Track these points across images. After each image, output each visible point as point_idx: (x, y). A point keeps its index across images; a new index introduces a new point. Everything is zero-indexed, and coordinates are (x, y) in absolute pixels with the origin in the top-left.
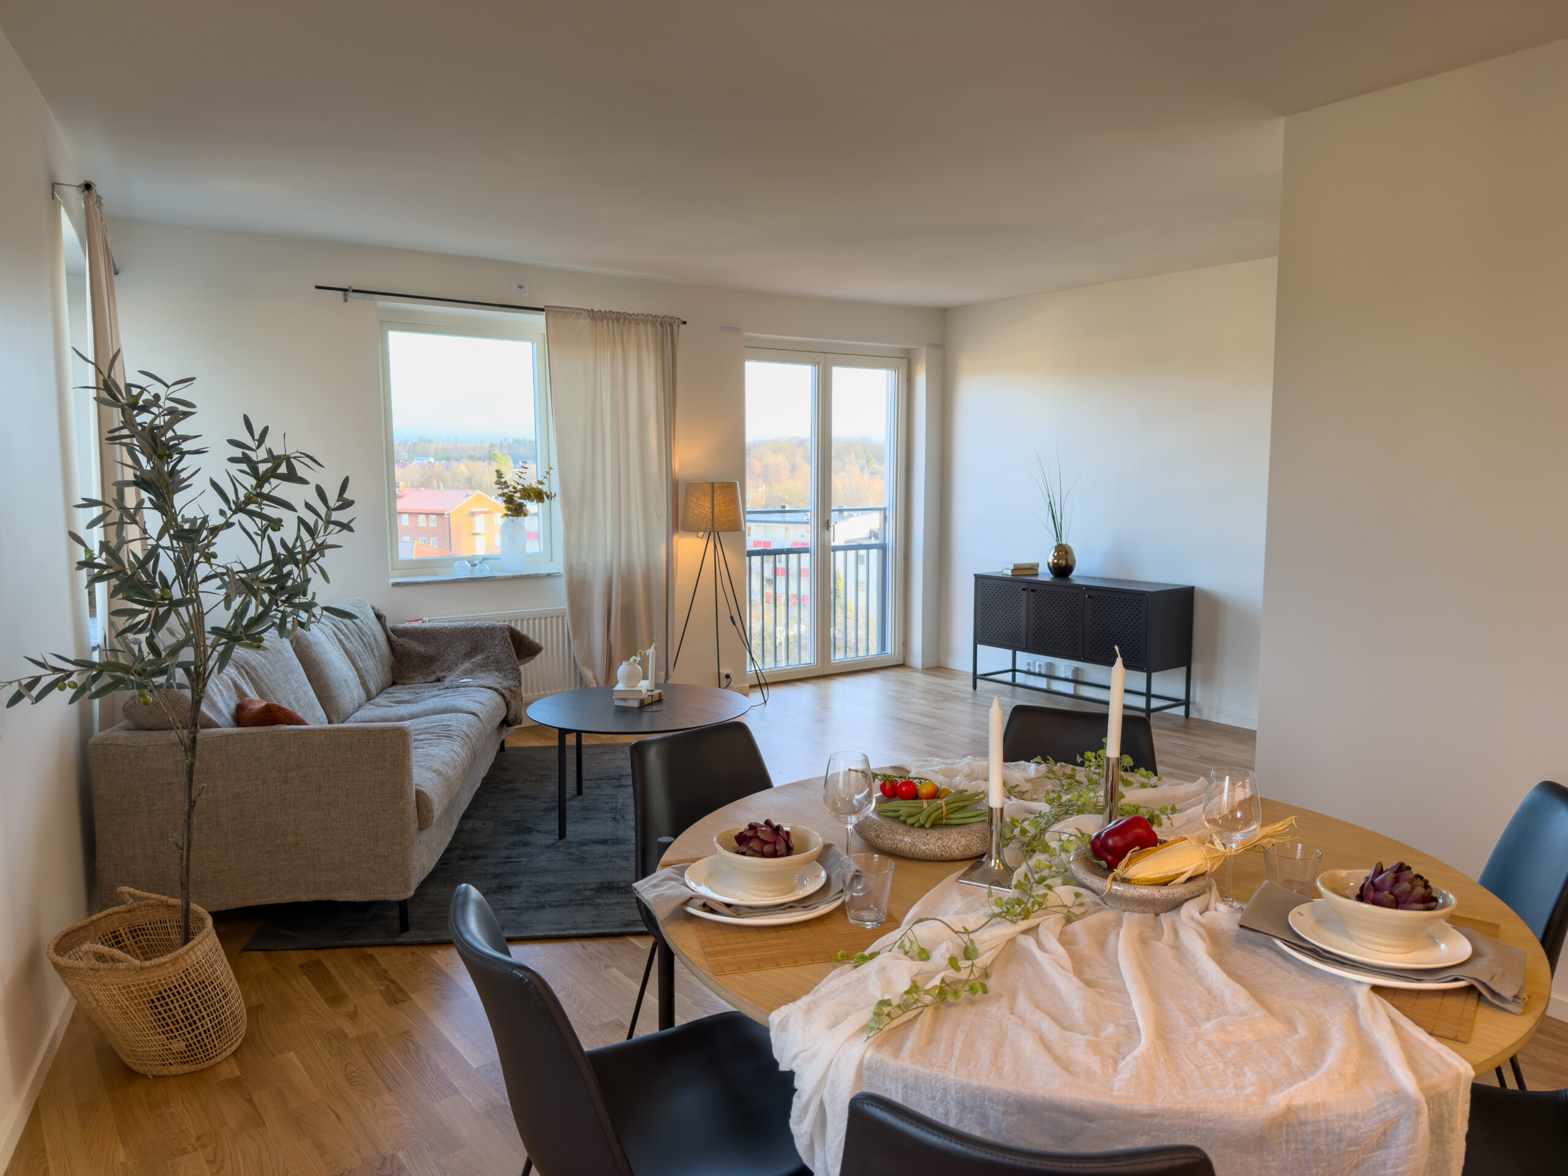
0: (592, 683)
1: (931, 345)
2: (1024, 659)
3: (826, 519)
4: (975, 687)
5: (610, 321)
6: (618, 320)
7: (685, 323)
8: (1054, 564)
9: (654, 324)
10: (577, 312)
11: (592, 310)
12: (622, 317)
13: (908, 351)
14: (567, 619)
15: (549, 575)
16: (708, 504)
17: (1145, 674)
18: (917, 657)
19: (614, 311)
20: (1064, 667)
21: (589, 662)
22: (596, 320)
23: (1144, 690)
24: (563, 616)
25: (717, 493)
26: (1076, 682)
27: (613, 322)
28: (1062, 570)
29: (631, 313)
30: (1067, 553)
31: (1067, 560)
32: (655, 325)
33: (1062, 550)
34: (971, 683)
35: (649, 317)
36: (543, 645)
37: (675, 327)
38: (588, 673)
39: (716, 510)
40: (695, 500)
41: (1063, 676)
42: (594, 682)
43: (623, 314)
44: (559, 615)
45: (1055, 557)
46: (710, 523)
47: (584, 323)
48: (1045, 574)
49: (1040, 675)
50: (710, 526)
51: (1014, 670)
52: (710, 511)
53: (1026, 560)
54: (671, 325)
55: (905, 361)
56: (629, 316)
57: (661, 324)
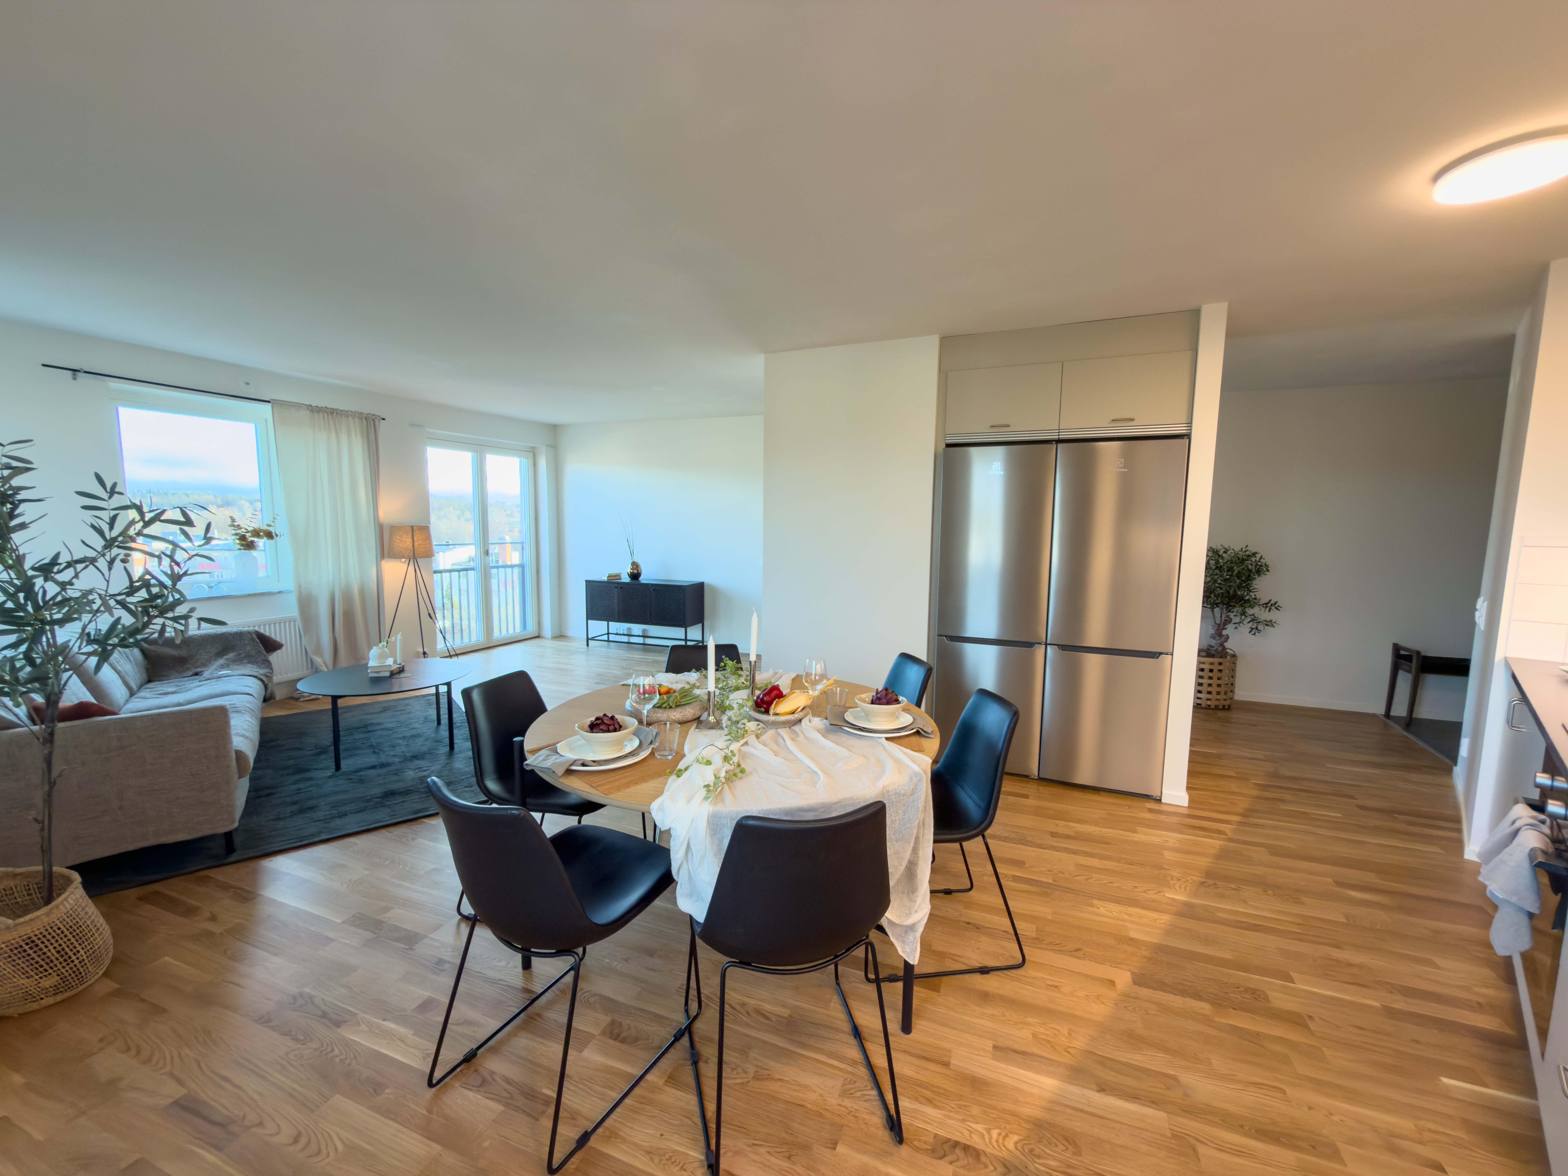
0: (321, 666)
1: (548, 446)
2: (615, 626)
3: (486, 549)
4: (588, 645)
5: (326, 414)
6: (332, 413)
7: (384, 419)
8: (631, 572)
9: (361, 418)
10: (299, 406)
11: (311, 405)
12: (335, 412)
13: (533, 448)
14: (299, 623)
15: (280, 592)
16: (409, 540)
17: (684, 629)
18: (547, 631)
19: (328, 407)
20: (637, 628)
21: (318, 651)
22: (313, 412)
23: (684, 638)
24: (295, 621)
25: (416, 533)
26: (644, 637)
27: (328, 415)
28: (635, 576)
29: (342, 409)
30: (637, 566)
31: (638, 570)
32: (362, 419)
33: (635, 565)
34: (586, 643)
35: (357, 413)
36: (283, 642)
37: (377, 421)
38: (318, 660)
39: (416, 544)
40: (399, 537)
41: (637, 634)
42: (324, 665)
43: (336, 410)
44: (290, 620)
45: (631, 569)
46: (412, 552)
47: (305, 413)
48: (626, 579)
49: (624, 635)
50: (412, 555)
51: (608, 634)
52: (411, 544)
53: (614, 571)
54: (373, 420)
55: (531, 454)
56: (340, 412)
57: (366, 418)
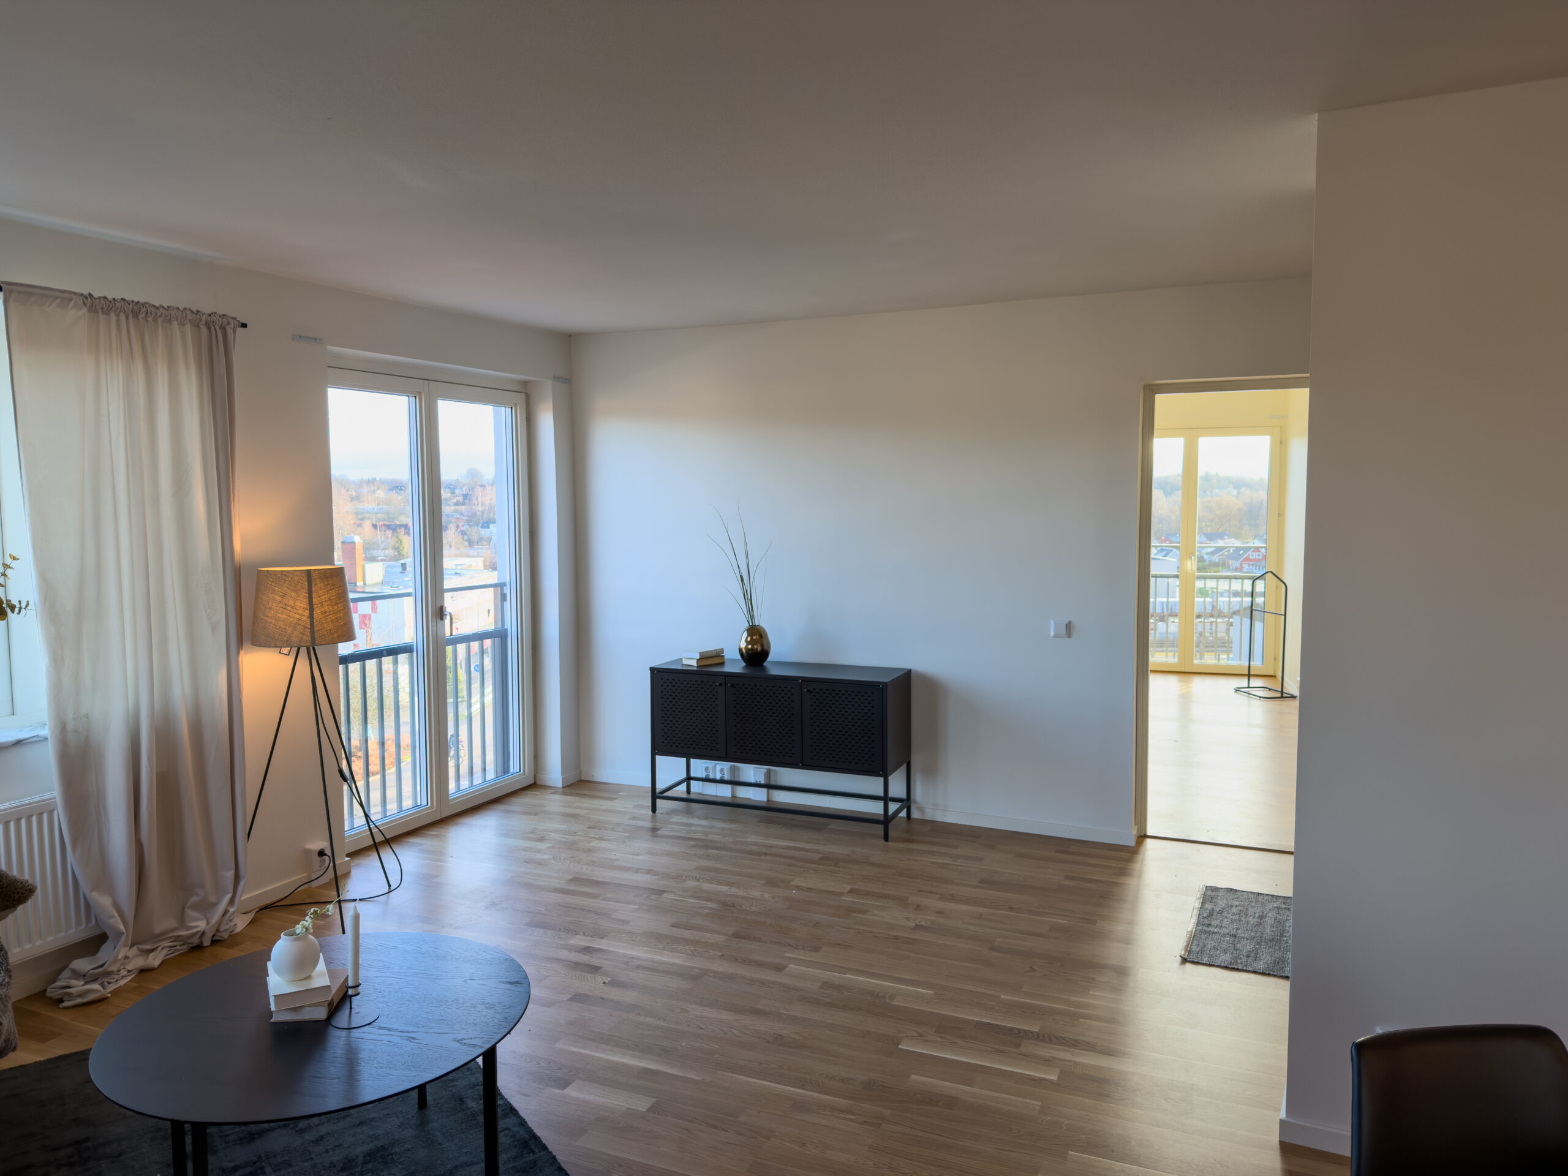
0: (113, 917)
1: (556, 379)
2: (700, 765)
3: (439, 605)
4: (654, 810)
5: (122, 316)
6: (136, 314)
7: (244, 325)
8: (746, 648)
9: (196, 325)
10: (65, 298)
11: (90, 295)
12: (144, 310)
13: (525, 383)
14: (60, 813)
15: (18, 743)
16: (302, 604)
17: (882, 779)
18: (554, 771)
19: (128, 298)
20: (753, 771)
21: (104, 880)
22: (96, 311)
24: (51, 812)
25: (318, 586)
26: (769, 786)
27: (127, 317)
28: (756, 656)
29: (157, 305)
30: (761, 636)
31: (762, 645)
32: (198, 326)
33: (756, 632)
34: (649, 803)
35: (188, 312)
37: (229, 331)
38: (103, 901)
39: (317, 612)
40: (278, 598)
41: (752, 781)
42: (116, 914)
43: (144, 305)
44: (43, 810)
45: (748, 643)
46: (308, 632)
47: (76, 314)
48: (734, 664)
49: (722, 781)
50: (307, 637)
51: (689, 779)
52: (307, 613)
53: (710, 647)
54: (223, 328)
55: (522, 397)
56: (153, 310)
57: (207, 324)
